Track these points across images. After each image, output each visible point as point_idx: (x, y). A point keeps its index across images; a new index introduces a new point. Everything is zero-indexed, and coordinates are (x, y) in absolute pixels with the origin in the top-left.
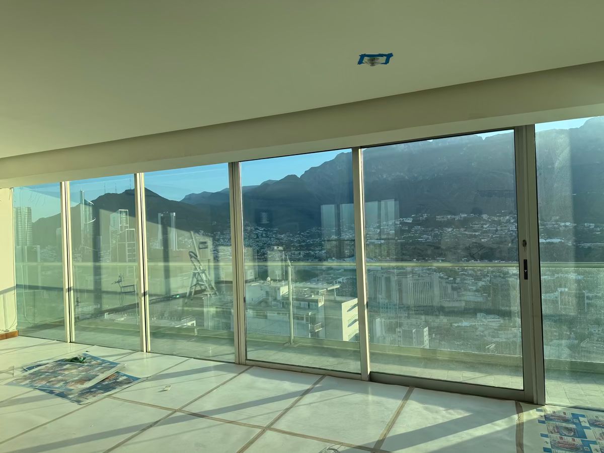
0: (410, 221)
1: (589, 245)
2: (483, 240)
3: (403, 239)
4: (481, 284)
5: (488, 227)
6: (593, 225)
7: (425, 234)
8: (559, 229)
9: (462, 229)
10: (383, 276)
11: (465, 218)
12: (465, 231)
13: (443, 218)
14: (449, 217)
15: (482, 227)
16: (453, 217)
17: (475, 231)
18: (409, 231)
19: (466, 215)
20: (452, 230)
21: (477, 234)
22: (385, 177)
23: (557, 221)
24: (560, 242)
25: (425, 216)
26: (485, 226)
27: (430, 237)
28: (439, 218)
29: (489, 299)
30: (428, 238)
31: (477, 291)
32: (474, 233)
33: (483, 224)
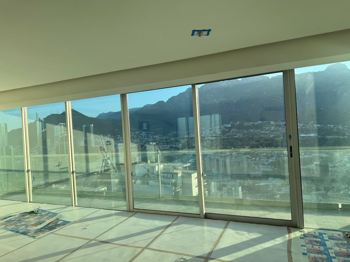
0: (229, 126)
1: (330, 137)
2: (271, 136)
3: (226, 137)
4: (270, 161)
5: (274, 128)
6: (333, 126)
7: (238, 133)
8: (313, 128)
9: (259, 130)
10: (215, 158)
11: (261, 123)
12: (261, 131)
13: (248, 124)
14: (251, 123)
15: (270, 128)
16: (254, 123)
17: (266, 131)
18: (229, 132)
19: (261, 122)
20: (254, 131)
21: (268, 132)
22: (215, 101)
23: (312, 124)
24: (314, 136)
25: (238, 123)
26: (272, 128)
27: (241, 135)
28: (246, 124)
29: (275, 169)
30: (240, 136)
31: (269, 164)
32: (266, 132)
33: (271, 127)
